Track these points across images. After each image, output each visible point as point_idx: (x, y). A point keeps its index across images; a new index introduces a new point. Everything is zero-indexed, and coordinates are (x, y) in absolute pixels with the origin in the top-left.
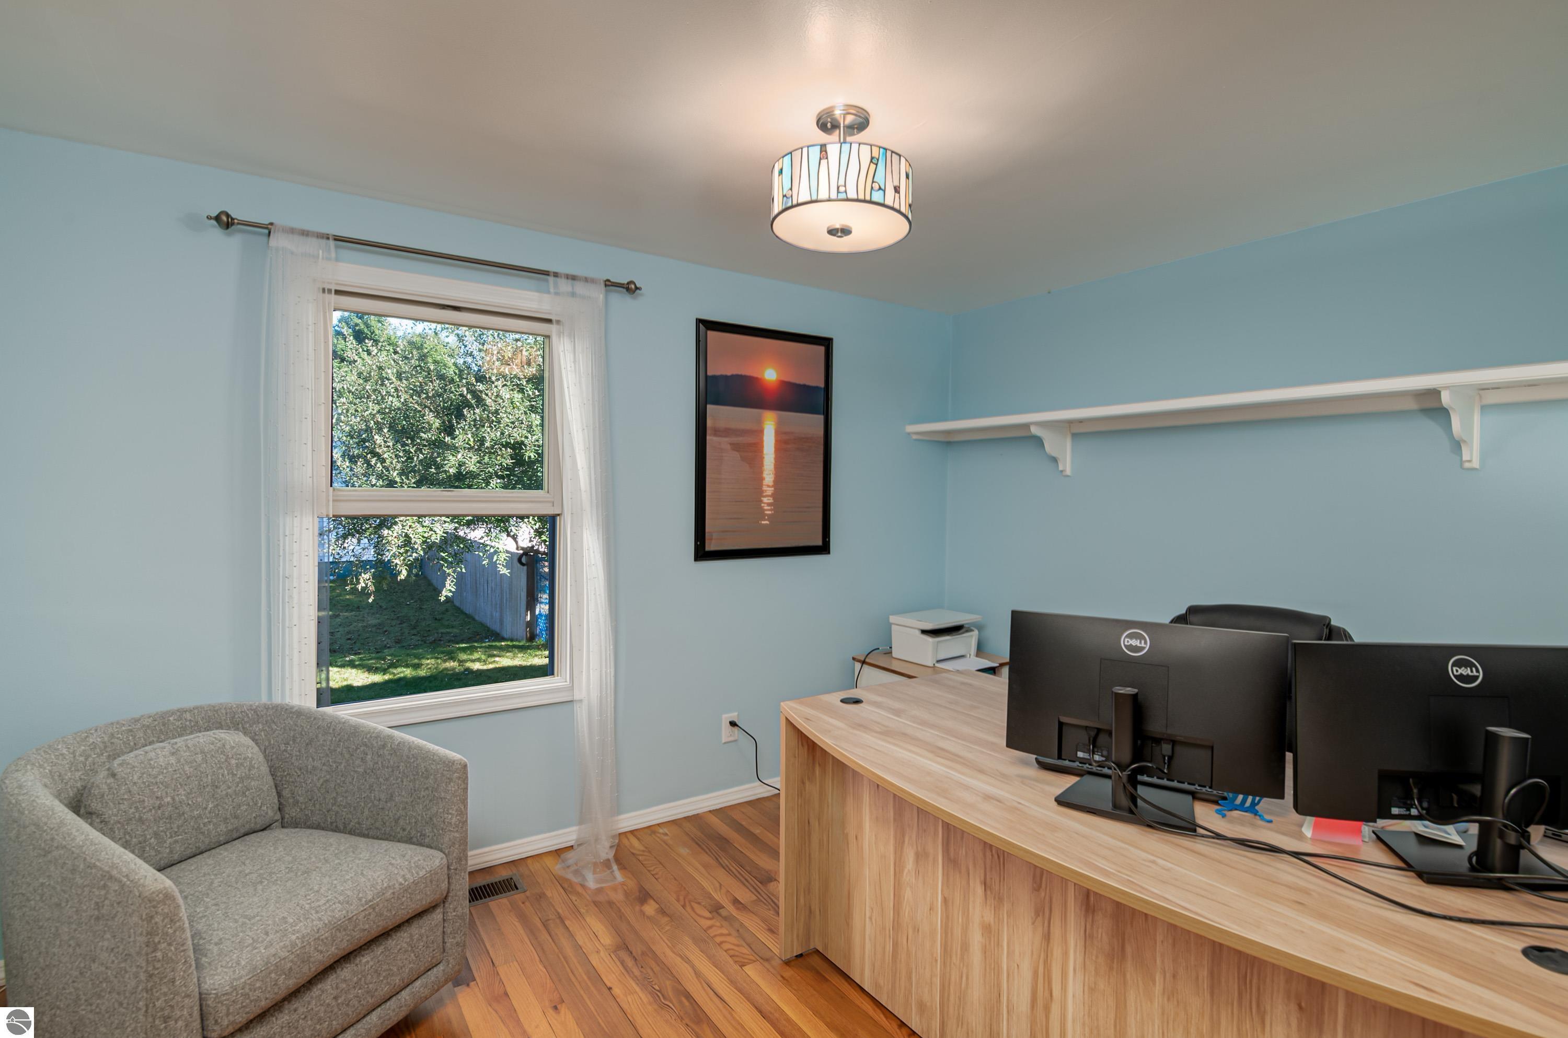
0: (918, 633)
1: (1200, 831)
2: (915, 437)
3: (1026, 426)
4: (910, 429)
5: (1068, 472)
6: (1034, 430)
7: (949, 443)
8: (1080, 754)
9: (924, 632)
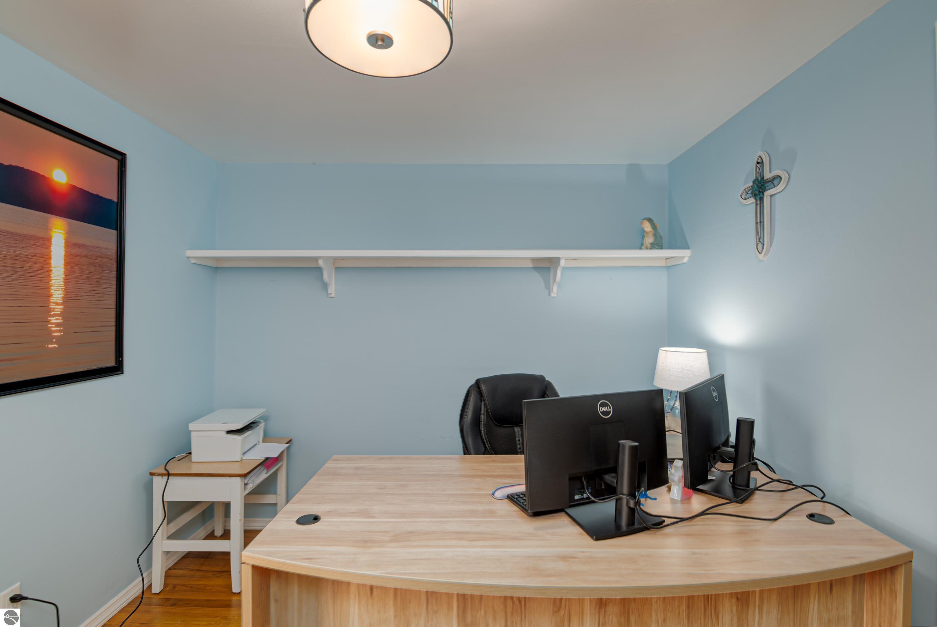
0: (224, 434)
1: (668, 521)
2: (193, 261)
3: (316, 259)
4: (190, 253)
5: (333, 295)
6: (321, 263)
7: (217, 269)
8: (577, 497)
9: (229, 432)
